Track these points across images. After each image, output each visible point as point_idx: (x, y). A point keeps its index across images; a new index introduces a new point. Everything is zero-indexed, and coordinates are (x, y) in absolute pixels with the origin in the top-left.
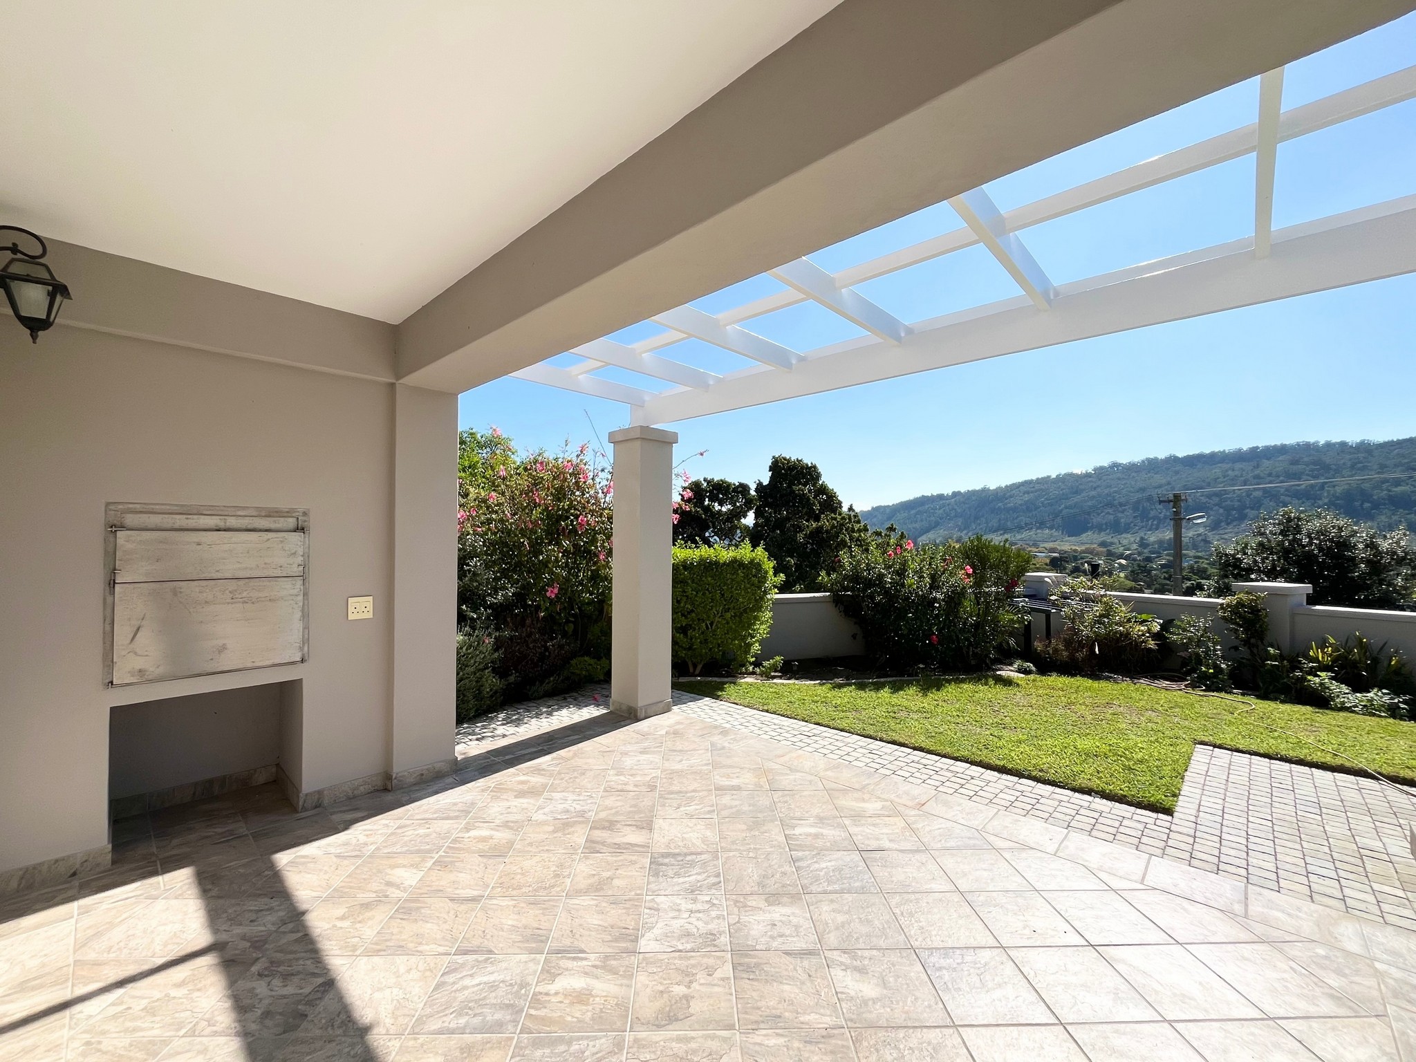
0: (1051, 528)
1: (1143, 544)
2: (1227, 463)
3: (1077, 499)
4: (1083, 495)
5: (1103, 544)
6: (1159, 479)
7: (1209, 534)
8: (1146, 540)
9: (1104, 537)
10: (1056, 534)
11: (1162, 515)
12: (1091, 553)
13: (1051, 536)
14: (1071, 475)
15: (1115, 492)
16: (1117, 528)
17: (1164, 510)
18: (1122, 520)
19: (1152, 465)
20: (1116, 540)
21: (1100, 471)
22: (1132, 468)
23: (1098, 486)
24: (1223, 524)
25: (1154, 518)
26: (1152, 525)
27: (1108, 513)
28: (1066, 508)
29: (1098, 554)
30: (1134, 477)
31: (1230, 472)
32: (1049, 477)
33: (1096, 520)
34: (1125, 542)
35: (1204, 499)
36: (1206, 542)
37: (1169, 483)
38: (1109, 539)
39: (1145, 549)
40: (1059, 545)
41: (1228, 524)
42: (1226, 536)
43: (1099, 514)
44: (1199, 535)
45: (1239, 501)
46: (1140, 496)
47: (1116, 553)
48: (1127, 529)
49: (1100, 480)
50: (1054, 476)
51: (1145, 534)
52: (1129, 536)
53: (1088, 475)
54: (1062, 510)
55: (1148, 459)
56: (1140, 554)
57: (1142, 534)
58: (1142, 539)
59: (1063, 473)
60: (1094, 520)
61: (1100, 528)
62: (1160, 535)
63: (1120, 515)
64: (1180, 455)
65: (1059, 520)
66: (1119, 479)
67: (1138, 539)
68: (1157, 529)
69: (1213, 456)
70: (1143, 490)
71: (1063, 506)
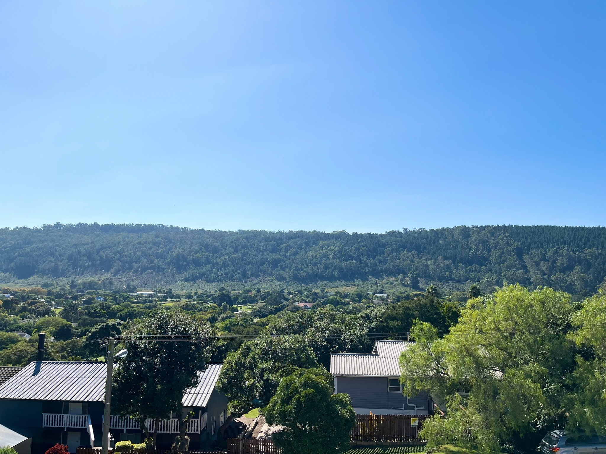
0: (5, 271)
1: (73, 285)
2: (126, 233)
3: (28, 249)
4: (34, 246)
5: (45, 285)
6: (86, 239)
7: (113, 278)
8: (75, 282)
9: (46, 280)
10: (9, 276)
11: (87, 264)
12: (36, 293)
13: (5, 278)
14: (25, 229)
15: (57, 246)
16: (56, 273)
17: (88, 262)
18: (60, 267)
19: (82, 228)
20: (55, 282)
21: (47, 228)
22: (70, 229)
23: (45, 240)
24: (121, 272)
25: (81, 266)
26: (80, 271)
27: (51, 261)
28: (19, 255)
29: (41, 294)
30: (71, 236)
31: (126, 239)
32: (8, 229)
33: (42, 266)
34: (61, 284)
35: (111, 255)
36: (111, 283)
37: (92, 243)
38: (50, 281)
39: (74, 288)
40: (11, 286)
41: (123, 272)
42: (122, 280)
43: (44, 262)
44: (107, 279)
45: (130, 257)
46: (74, 250)
47: (54, 293)
48: (63, 274)
49: (47, 235)
50: (12, 229)
51: (75, 278)
52: (64, 279)
53: (38, 231)
54: (16, 257)
55: (81, 224)
56: (70, 293)
57: (73, 278)
58: (73, 281)
59: (19, 227)
60: (40, 267)
61: (44, 273)
62: (84, 279)
63: (59, 263)
64: (101, 223)
65: (12, 265)
66: (61, 236)
67: (70, 282)
68: (82, 274)
69: (119, 226)
70: (76, 246)
71: (16, 254)
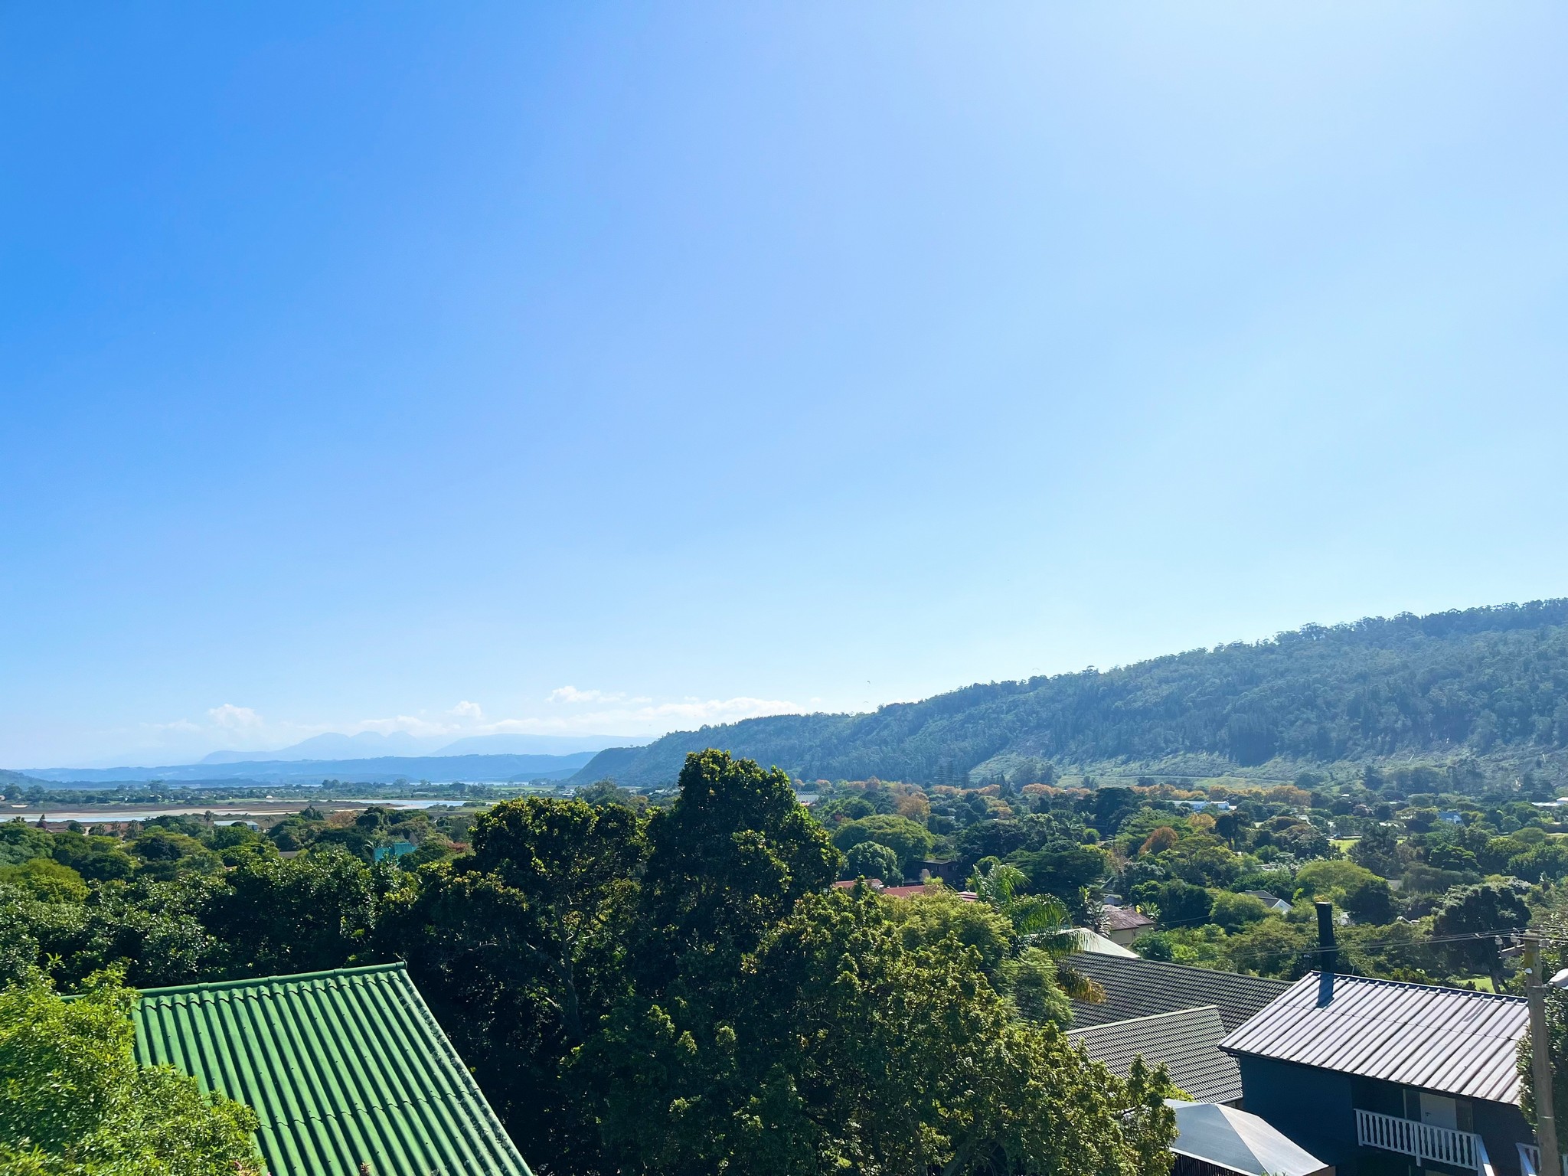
0: (1211, 750)
1: (1372, 780)
2: (1496, 630)
3: (1254, 693)
4: (1264, 685)
5: (1305, 781)
6: (1388, 657)
7: (1479, 760)
8: (1376, 772)
9: (1304, 767)
10: (1220, 760)
11: (1399, 724)
12: (1285, 799)
13: (1213, 764)
14: (1238, 647)
15: (1316, 681)
16: (1324, 749)
17: (1402, 717)
18: (1334, 735)
19: (1373, 631)
20: (1326, 774)
21: (1288, 640)
22: (1342, 636)
23: (1287, 670)
24: (1499, 741)
25: (1386, 730)
26: (1384, 743)
27: (1308, 721)
28: (1235, 710)
29: (1297, 802)
30: (1346, 653)
31: (1501, 648)
32: (1203, 650)
33: (1291, 734)
34: (1341, 776)
35: (1464, 696)
36: (1477, 775)
37: (1405, 666)
38: (1312, 770)
39: (1375, 789)
40: (1229, 783)
41: (1507, 742)
42: (1503, 764)
43: (1292, 723)
44: (1463, 762)
45: (1519, 699)
46: (1360, 690)
47: (1327, 800)
48: (1341, 751)
49: (1290, 656)
50: (1210, 650)
51: (1374, 760)
52: (1347, 763)
53: (1267, 649)
54: (1228, 715)
55: (1367, 621)
56: (1369, 801)
57: (1369, 761)
58: (1369, 769)
59: (1226, 644)
60: (1285, 735)
61: (1296, 751)
62: (1399, 763)
63: (1329, 725)
64: (1420, 612)
65: (1224, 733)
66: (1322, 657)
67: (1363, 771)
68: (1391, 751)
69: (1472, 614)
70: (1363, 677)
71: (1229, 707)
